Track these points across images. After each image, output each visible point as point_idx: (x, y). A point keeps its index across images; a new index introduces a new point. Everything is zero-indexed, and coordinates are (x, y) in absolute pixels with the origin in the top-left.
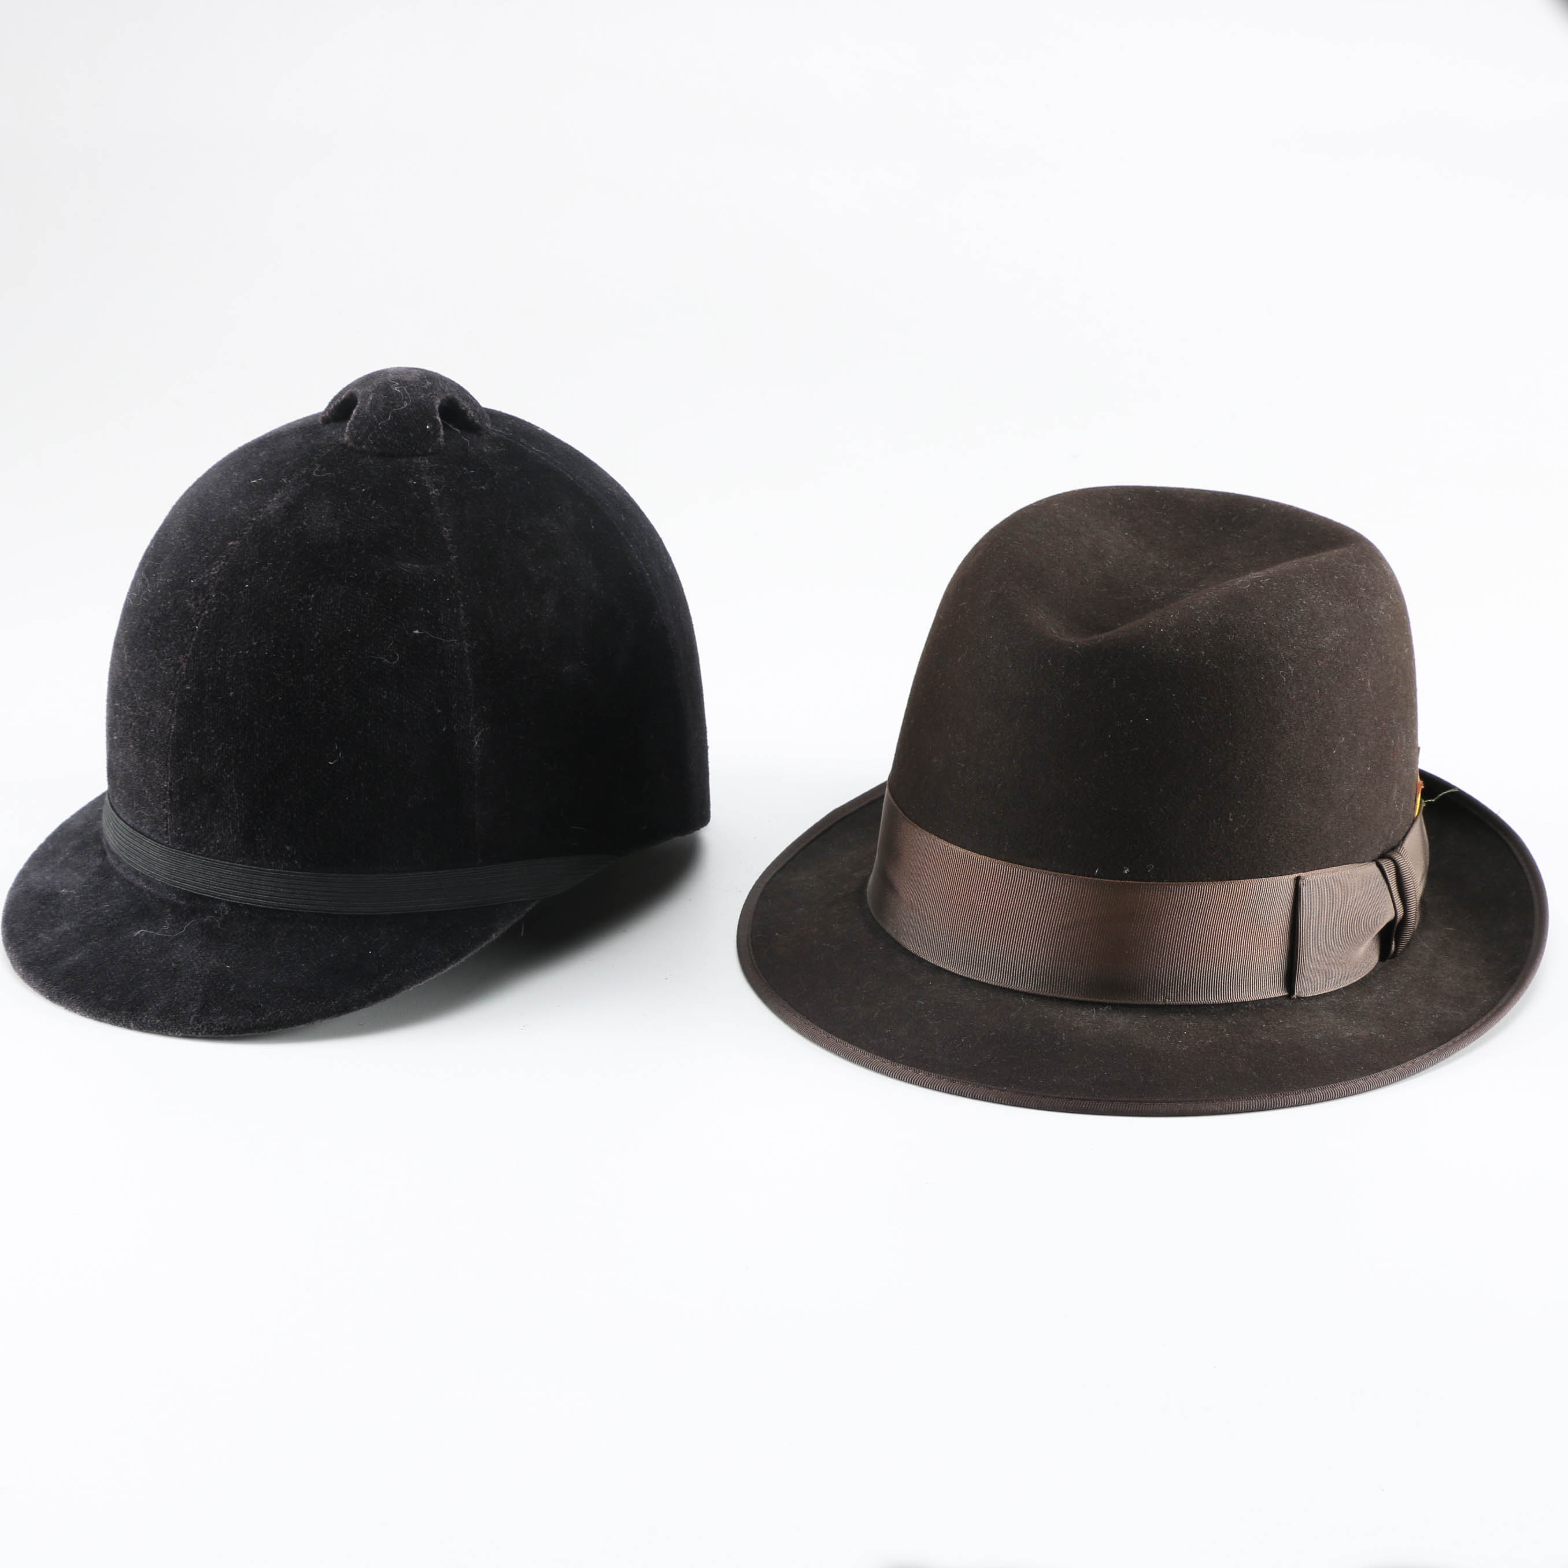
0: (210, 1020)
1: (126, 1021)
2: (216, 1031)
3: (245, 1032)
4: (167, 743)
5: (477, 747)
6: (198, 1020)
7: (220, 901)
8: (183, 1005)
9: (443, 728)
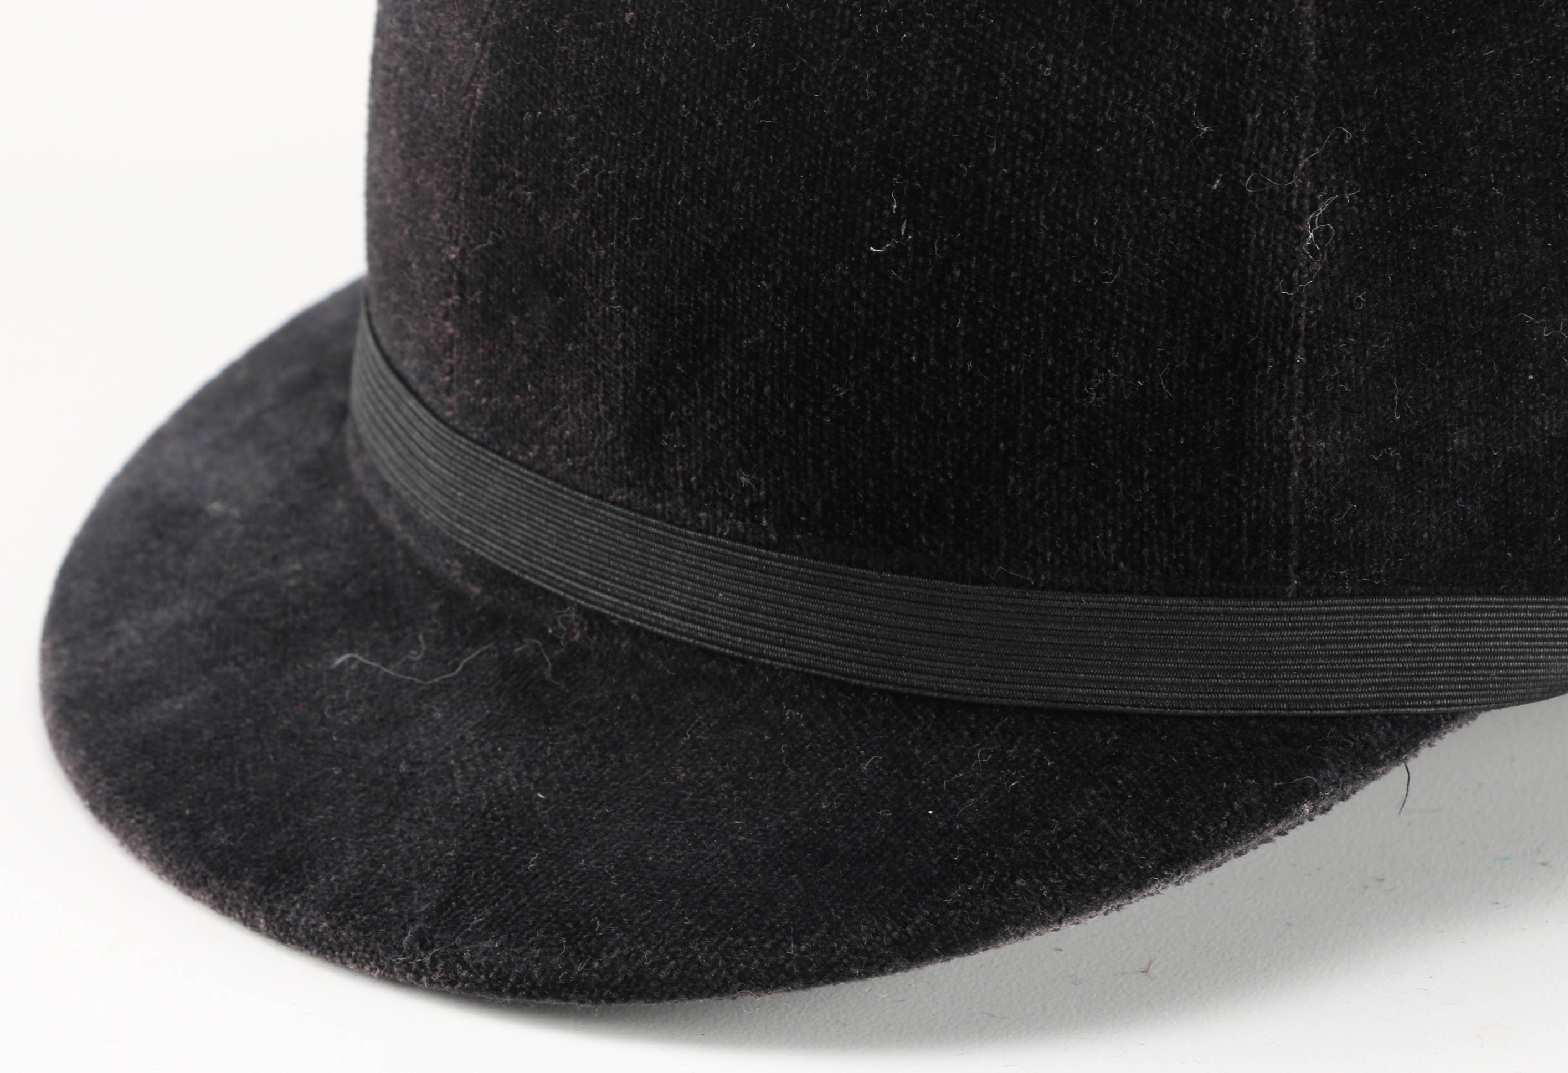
0: (455, 947)
1: (248, 911)
2: (466, 980)
3: (543, 996)
4: (462, 135)
5: (1311, 248)
6: (423, 941)
7: (563, 603)
8: (398, 889)
9: (1212, 183)
